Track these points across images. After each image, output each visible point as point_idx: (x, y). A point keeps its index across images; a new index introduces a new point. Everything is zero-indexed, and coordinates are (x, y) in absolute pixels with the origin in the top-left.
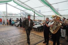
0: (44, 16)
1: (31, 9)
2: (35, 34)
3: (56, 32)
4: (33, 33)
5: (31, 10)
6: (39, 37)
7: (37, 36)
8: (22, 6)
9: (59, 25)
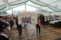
2: (52, 30)
4: (50, 29)
5: (46, 6)
6: (57, 34)
7: (54, 32)
8: (37, 4)
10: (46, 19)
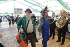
0: (53, 11)
1: (39, 5)
3: (62, 27)
9: (65, 20)
10: (37, 19)
